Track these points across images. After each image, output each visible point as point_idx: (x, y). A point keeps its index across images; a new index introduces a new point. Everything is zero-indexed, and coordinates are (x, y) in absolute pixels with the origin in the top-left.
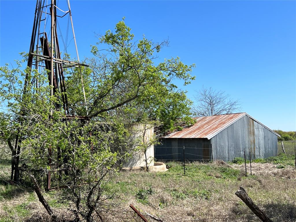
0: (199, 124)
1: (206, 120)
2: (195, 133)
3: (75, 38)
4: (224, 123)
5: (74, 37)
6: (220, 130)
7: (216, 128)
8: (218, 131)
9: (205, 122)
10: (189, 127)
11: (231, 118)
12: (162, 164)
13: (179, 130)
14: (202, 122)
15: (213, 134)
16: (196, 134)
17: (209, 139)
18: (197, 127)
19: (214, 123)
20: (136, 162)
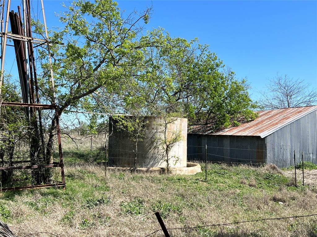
0: (260, 119)
1: (270, 114)
2: (251, 129)
3: (43, 10)
4: (289, 118)
5: (43, 8)
6: (280, 126)
7: (277, 124)
8: (276, 128)
9: (268, 116)
10: (248, 122)
11: (299, 112)
12: (196, 165)
13: (235, 125)
14: (265, 116)
15: (269, 131)
16: (251, 131)
17: (262, 137)
18: (257, 122)
19: (277, 117)
20: (158, 161)
